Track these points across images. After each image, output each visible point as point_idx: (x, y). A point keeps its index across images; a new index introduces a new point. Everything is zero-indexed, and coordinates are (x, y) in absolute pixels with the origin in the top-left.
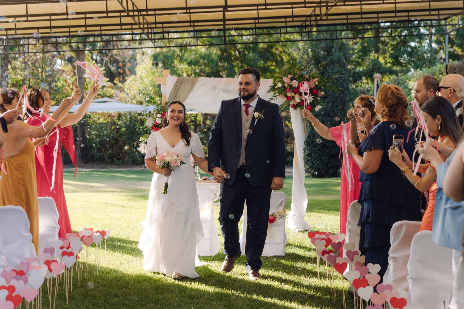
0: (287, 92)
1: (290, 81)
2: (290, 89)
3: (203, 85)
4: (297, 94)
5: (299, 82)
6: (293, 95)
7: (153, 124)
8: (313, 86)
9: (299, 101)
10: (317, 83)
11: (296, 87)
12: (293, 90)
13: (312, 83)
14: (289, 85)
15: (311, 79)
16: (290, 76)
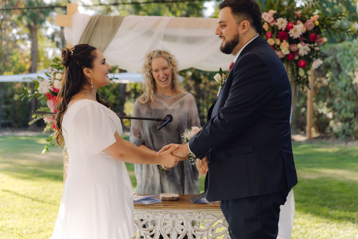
0: (268, 38)
1: (272, 19)
2: (273, 33)
3: (131, 28)
4: (284, 41)
5: (289, 21)
6: (278, 42)
7: (50, 90)
8: (311, 28)
9: (288, 52)
10: (317, 23)
11: (283, 29)
12: (278, 34)
13: (310, 22)
14: (270, 26)
15: (307, 16)
16: (272, 12)
